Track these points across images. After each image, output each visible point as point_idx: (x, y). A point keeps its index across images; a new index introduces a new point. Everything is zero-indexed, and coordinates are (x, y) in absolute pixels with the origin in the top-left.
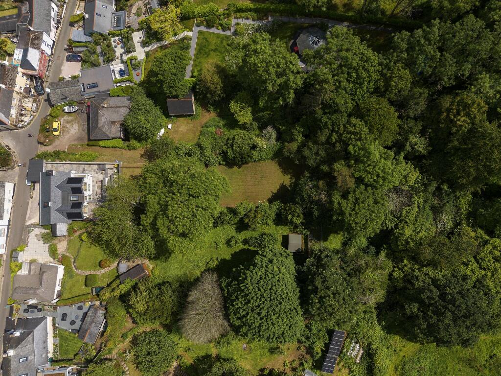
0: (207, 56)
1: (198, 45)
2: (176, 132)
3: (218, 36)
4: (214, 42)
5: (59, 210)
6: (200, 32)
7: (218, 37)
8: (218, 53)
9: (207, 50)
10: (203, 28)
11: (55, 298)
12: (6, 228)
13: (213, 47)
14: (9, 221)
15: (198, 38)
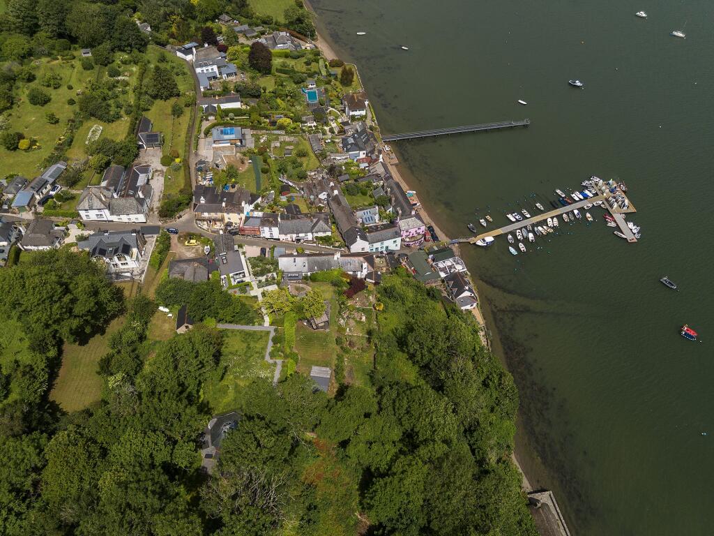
0: (242, 341)
1: (255, 332)
2: (165, 321)
3: (264, 348)
4: (257, 346)
5: (101, 241)
6: (268, 333)
7: (262, 348)
8: (245, 350)
9: (248, 340)
10: (272, 334)
11: (25, 247)
12: (105, 219)
13: (252, 345)
14: (112, 221)
15: (261, 332)
